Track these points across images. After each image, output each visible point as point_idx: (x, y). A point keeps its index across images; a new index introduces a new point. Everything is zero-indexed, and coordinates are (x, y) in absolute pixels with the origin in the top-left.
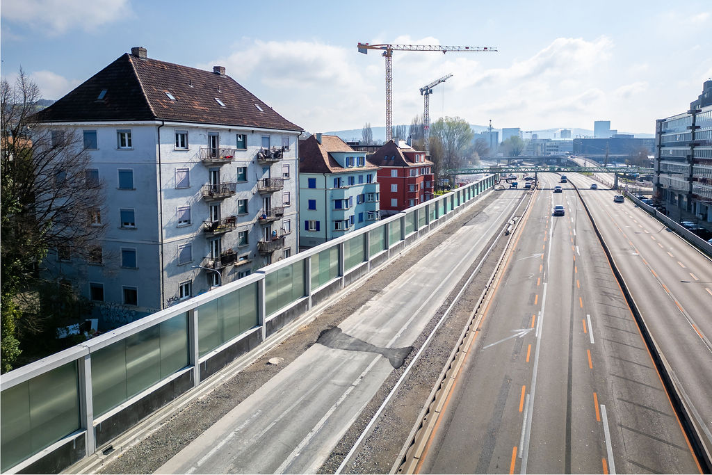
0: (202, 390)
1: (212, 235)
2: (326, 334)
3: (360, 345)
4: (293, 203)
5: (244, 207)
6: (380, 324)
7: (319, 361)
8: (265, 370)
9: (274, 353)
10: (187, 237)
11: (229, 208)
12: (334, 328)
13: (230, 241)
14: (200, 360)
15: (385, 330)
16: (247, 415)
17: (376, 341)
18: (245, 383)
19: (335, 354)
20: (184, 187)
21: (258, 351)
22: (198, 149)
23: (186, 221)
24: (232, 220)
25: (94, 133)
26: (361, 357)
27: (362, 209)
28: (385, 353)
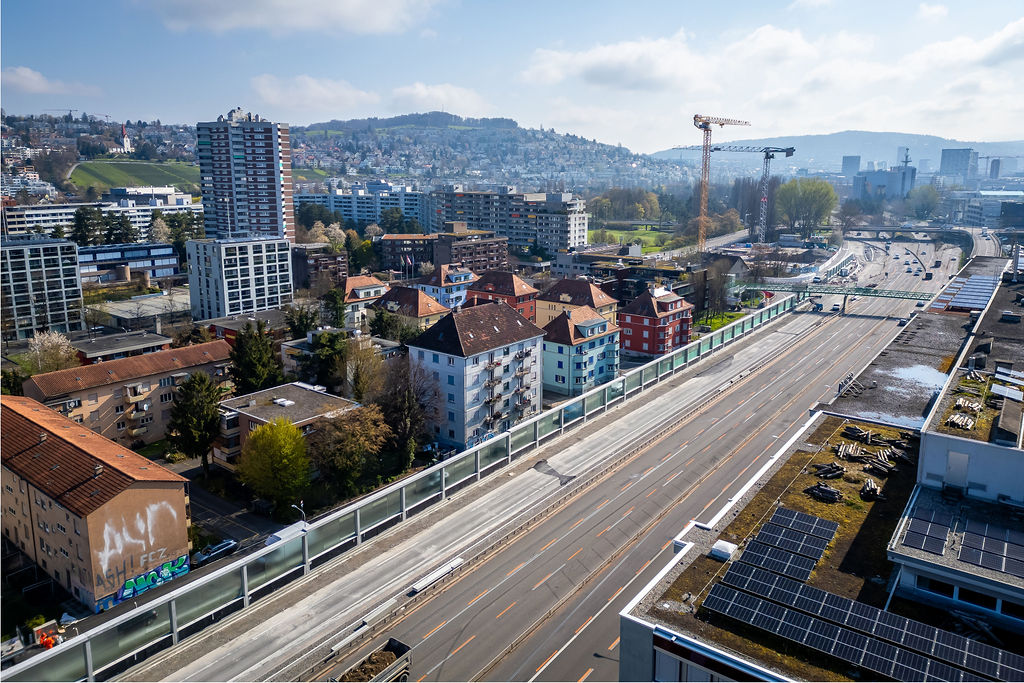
0: (481, 483)
1: (489, 405)
2: (539, 464)
3: (552, 472)
4: (539, 378)
5: (507, 387)
6: (567, 462)
7: (532, 476)
8: (507, 477)
9: (513, 470)
10: (477, 407)
11: (499, 389)
12: (545, 461)
13: (499, 406)
14: (480, 471)
15: (568, 466)
16: (496, 495)
17: (560, 471)
18: (497, 482)
19: (539, 474)
20: (476, 383)
21: (506, 468)
22: (484, 363)
23: (477, 399)
24: (500, 396)
25: (437, 356)
26: (549, 477)
27: (603, 363)
28: (561, 477)
